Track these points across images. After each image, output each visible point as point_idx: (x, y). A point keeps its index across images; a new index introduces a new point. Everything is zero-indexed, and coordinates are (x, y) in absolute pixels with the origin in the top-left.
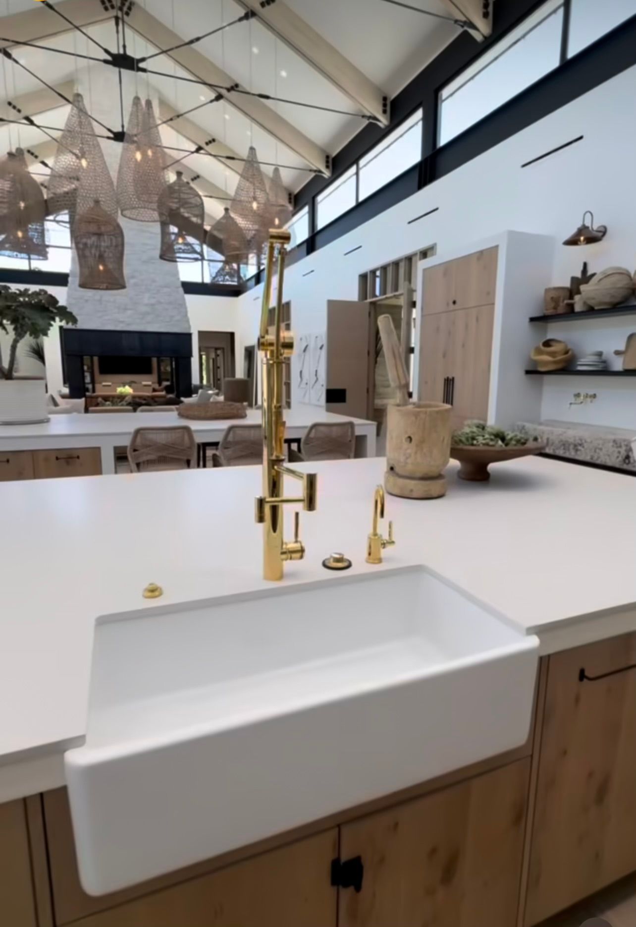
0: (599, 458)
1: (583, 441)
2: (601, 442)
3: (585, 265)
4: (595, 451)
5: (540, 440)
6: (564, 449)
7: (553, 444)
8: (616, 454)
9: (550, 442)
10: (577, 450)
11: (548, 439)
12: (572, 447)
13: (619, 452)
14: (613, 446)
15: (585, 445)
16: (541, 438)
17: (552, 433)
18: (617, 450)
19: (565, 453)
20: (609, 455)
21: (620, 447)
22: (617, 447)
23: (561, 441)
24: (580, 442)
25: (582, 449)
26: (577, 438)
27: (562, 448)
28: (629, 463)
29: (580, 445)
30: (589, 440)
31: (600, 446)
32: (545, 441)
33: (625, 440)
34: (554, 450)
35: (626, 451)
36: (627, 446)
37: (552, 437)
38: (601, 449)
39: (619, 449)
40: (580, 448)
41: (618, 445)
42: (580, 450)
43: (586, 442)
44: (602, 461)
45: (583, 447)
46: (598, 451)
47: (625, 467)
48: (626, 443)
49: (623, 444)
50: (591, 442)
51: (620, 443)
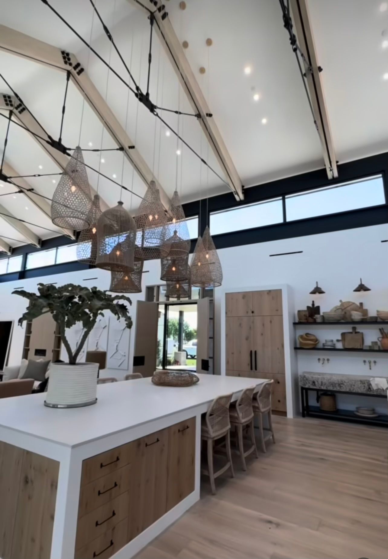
0: (353, 389)
1: (343, 382)
2: (353, 382)
3: (313, 302)
4: (351, 387)
5: (316, 383)
6: (333, 386)
7: (325, 384)
8: (363, 388)
9: (324, 384)
10: (340, 387)
11: (322, 382)
12: (337, 385)
13: (364, 386)
14: (361, 384)
15: (345, 384)
16: (317, 381)
17: (324, 378)
18: (363, 385)
19: (334, 388)
20: (359, 388)
21: (365, 383)
22: (363, 384)
23: (330, 382)
24: (341, 382)
25: (344, 386)
26: (340, 381)
27: (332, 386)
28: (371, 390)
29: (342, 384)
30: (347, 381)
31: (354, 384)
32: (320, 383)
33: (366, 380)
34: (326, 388)
35: (368, 385)
36: (368, 383)
37: (324, 381)
38: (354, 385)
39: (364, 385)
40: (342, 385)
41: (363, 382)
42: (342, 387)
43: (345, 382)
44: (356, 391)
45: (344, 385)
46: (352, 386)
47: (369, 393)
48: (367, 382)
49: (365, 382)
50: (348, 382)
51: (364, 382)
